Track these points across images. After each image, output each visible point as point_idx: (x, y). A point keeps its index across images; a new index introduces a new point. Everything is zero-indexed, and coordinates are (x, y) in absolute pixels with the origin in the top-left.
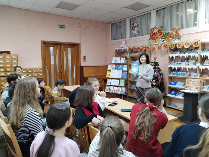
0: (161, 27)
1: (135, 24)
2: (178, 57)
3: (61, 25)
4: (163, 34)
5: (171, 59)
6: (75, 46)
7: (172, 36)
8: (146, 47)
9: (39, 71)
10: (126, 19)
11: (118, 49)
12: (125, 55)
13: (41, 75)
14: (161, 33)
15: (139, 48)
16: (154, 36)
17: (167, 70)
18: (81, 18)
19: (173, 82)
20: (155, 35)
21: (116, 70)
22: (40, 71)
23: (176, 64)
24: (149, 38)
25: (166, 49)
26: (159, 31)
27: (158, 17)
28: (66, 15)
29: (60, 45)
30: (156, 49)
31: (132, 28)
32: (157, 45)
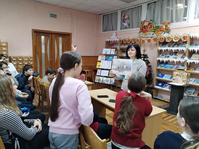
0: (151, 20)
1: (126, 16)
2: (167, 50)
3: (52, 15)
4: (153, 27)
5: (160, 52)
6: (67, 37)
7: (161, 30)
8: (137, 39)
9: (29, 59)
10: (117, 11)
11: (108, 40)
12: (115, 46)
13: (32, 63)
14: (151, 26)
15: (129, 40)
16: (144, 29)
17: (156, 62)
18: (72, 8)
19: (160, 74)
20: (145, 28)
21: (106, 61)
22: (31, 59)
23: (164, 57)
24: (140, 30)
25: (155, 42)
26: (149, 24)
27: (148, 10)
28: (58, 4)
29: (52, 34)
30: (146, 42)
31: (123, 20)
32: (147, 38)
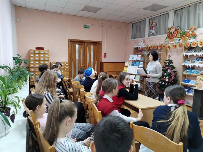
0: (178, 27)
1: (154, 24)
2: (193, 55)
3: (86, 26)
4: (179, 33)
5: (186, 57)
6: (98, 44)
7: (188, 35)
8: (162, 45)
9: (65, 64)
10: (145, 19)
11: (136, 47)
12: (142, 52)
13: (67, 68)
14: (178, 32)
15: (155, 47)
16: (170, 36)
17: (181, 68)
18: (103, 19)
19: (187, 80)
20: (172, 35)
21: (133, 66)
22: (66, 65)
23: (190, 62)
24: (166, 37)
25: (181, 48)
26: (176, 30)
27: (175, 17)
28: (91, 16)
29: (85, 43)
30: (172, 47)
31: (151, 27)
32: (172, 44)
